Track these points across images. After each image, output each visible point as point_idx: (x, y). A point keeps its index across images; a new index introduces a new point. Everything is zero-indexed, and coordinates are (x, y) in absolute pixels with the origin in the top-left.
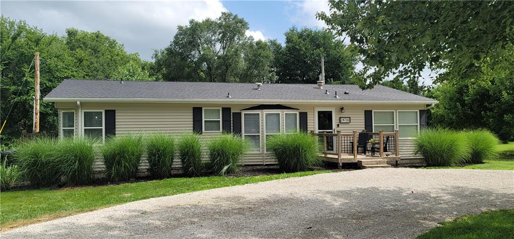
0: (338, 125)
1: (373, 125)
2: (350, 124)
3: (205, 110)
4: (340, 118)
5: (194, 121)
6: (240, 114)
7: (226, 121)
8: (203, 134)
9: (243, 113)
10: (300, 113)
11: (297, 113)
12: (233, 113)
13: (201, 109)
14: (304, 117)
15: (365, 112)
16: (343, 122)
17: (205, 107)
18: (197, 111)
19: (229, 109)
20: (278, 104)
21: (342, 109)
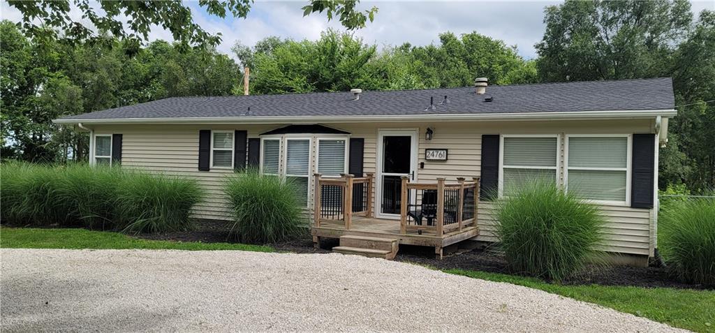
0: (422, 165)
1: (501, 166)
2: (449, 162)
3: (214, 133)
4: (426, 150)
5: (200, 151)
6: (259, 140)
7: (239, 151)
8: (211, 171)
9: (263, 139)
10: (352, 140)
11: (347, 139)
12: (249, 139)
13: (209, 132)
14: (357, 147)
15: (483, 139)
16: (431, 158)
17: (216, 129)
18: (205, 135)
19: (244, 133)
20: (316, 123)
21: (430, 132)
